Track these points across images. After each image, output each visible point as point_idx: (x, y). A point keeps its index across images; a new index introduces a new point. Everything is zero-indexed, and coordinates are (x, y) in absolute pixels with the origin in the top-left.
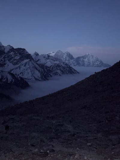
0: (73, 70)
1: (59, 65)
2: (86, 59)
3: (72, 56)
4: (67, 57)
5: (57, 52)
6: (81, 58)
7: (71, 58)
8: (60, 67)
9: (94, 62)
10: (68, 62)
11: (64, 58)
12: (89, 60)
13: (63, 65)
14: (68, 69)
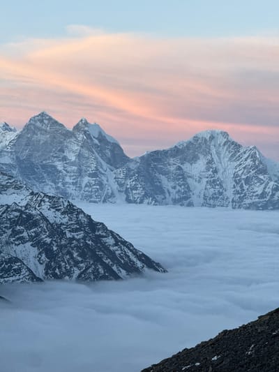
0: (110, 241)
1: (30, 216)
2: (201, 165)
3: (116, 147)
4: (86, 153)
5: (27, 128)
6: (172, 160)
7: (109, 162)
8: (35, 224)
9: (247, 181)
10: (92, 180)
11: (72, 157)
12: (215, 171)
13: (51, 215)
14: (80, 235)
